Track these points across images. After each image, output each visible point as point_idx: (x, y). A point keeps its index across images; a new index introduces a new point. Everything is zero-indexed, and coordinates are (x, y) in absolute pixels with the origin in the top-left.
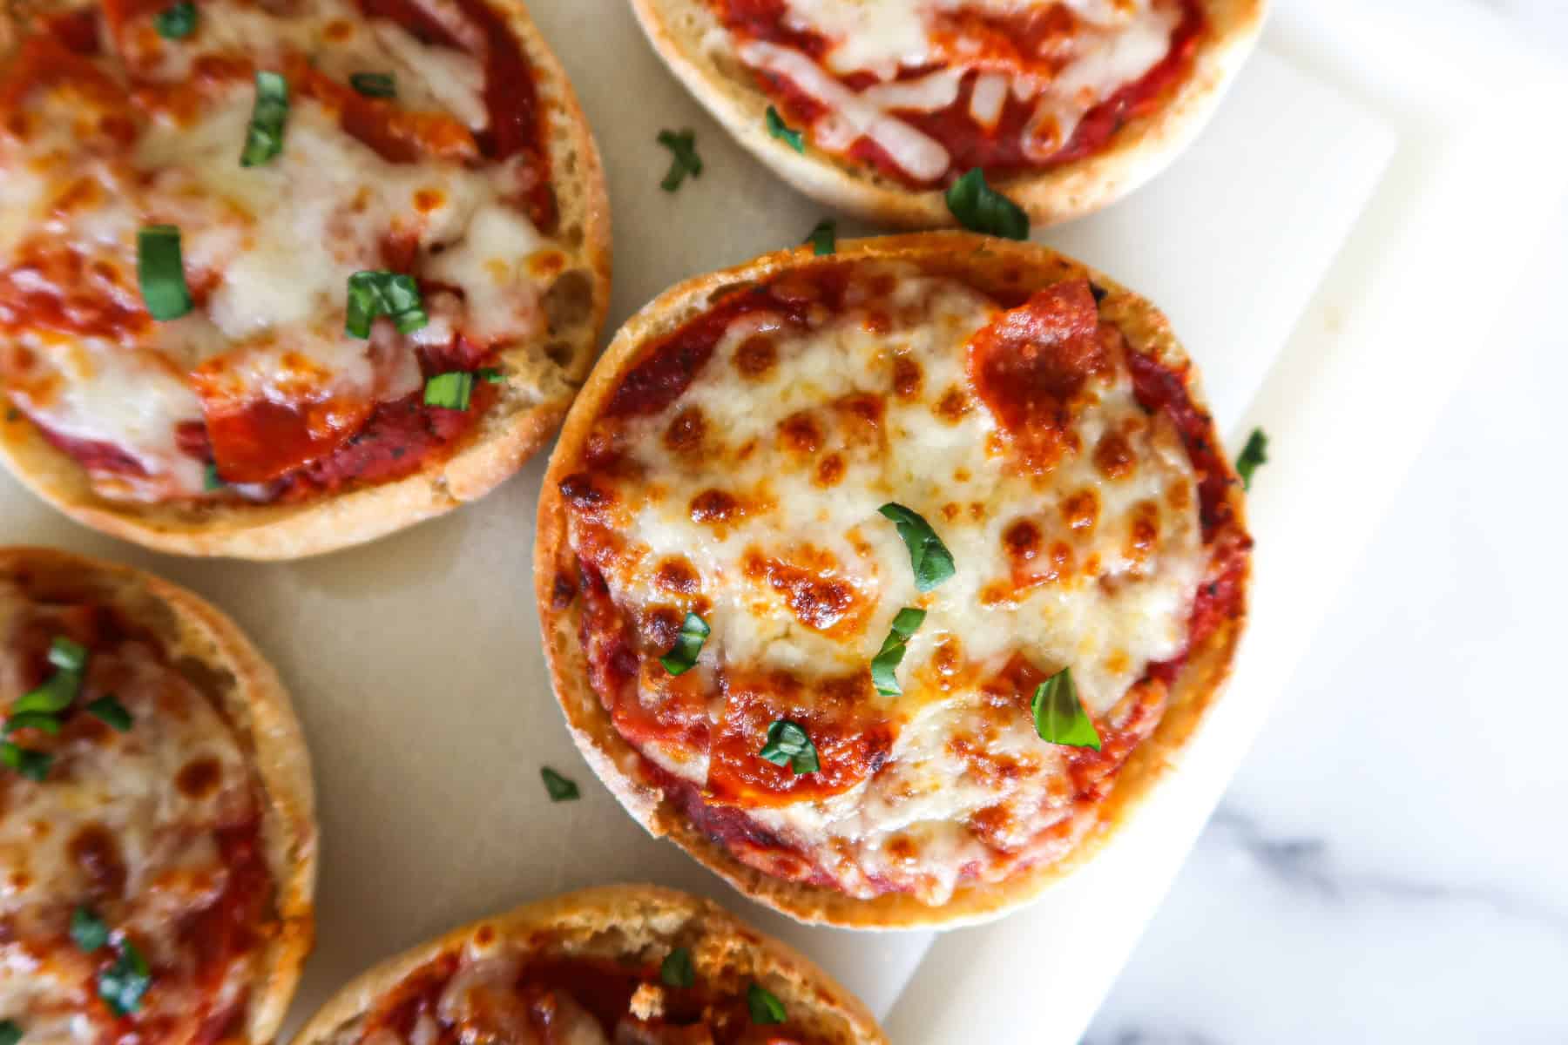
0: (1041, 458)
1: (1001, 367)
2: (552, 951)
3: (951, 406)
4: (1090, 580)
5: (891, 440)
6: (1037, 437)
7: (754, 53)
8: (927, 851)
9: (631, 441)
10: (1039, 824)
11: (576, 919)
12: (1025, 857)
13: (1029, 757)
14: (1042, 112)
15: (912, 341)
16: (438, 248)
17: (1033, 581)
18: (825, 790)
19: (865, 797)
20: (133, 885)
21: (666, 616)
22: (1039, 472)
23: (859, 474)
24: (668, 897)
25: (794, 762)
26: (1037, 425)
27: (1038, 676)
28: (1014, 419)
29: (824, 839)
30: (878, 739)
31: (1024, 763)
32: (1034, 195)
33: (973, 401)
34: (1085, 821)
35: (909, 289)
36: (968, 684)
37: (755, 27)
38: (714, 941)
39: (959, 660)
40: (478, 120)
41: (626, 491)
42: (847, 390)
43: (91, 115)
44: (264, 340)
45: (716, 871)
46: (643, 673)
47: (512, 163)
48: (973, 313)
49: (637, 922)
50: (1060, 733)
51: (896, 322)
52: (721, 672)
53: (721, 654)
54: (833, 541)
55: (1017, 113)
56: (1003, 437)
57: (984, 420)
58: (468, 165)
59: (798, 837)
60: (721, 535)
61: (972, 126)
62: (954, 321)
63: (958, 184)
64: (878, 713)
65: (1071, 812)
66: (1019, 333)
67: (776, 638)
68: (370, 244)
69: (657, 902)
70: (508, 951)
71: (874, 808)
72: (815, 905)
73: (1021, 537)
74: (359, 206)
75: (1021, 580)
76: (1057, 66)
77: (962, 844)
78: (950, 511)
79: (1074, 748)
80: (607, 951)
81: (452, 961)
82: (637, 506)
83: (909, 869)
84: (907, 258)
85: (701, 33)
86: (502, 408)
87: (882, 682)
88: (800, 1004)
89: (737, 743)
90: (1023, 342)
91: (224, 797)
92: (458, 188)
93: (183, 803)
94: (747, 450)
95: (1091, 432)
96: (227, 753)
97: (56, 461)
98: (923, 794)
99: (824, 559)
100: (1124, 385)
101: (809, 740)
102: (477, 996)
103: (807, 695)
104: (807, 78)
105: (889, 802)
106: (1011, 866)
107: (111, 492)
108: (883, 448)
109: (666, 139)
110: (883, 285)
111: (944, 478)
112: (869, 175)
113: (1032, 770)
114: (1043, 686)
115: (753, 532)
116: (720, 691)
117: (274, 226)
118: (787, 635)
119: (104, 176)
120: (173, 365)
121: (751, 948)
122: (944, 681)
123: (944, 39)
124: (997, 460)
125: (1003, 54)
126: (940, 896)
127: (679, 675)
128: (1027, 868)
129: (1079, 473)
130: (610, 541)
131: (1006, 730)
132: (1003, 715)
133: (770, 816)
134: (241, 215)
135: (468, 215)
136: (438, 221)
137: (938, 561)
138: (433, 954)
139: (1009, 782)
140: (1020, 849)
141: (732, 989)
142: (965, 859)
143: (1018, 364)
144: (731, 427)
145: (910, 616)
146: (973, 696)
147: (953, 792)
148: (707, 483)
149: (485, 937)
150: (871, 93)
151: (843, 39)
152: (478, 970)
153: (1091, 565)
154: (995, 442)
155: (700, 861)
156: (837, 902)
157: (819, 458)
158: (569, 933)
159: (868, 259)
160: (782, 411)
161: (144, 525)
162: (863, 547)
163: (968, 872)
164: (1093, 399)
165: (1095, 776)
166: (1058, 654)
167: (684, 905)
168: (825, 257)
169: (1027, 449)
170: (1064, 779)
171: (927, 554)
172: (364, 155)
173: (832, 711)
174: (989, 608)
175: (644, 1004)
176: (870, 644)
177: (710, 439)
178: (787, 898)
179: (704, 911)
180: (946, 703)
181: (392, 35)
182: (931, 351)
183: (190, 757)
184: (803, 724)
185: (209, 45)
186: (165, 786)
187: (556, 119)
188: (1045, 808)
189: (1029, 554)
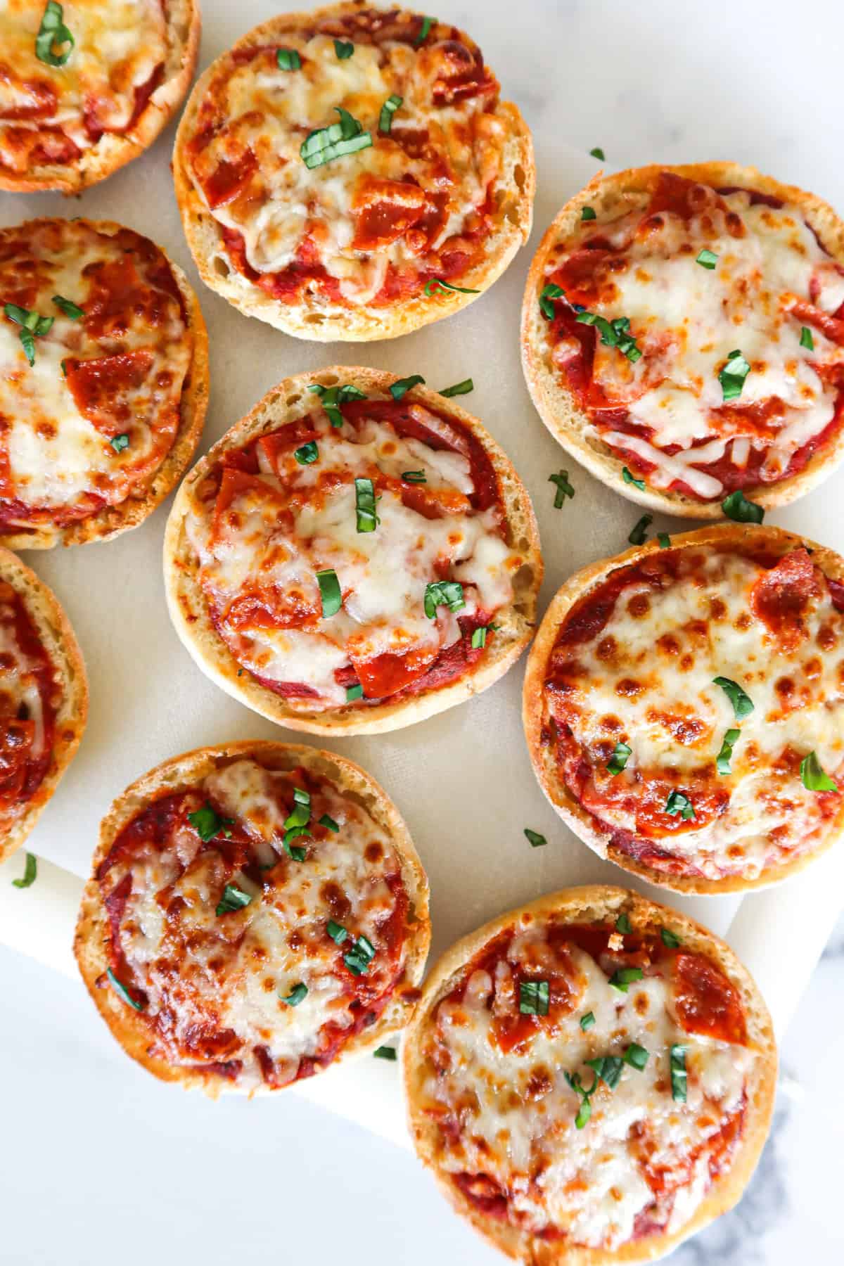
0: (791, 645)
1: (765, 599)
2: (559, 923)
3: (742, 622)
4: (821, 705)
5: (714, 644)
6: (788, 634)
7: (612, 438)
8: (748, 851)
9: (579, 657)
10: (805, 832)
11: (571, 905)
12: (797, 850)
13: (799, 799)
14: (771, 456)
15: (719, 590)
16: (459, 563)
17: (793, 709)
18: (696, 826)
19: (715, 827)
20: (355, 909)
21: (605, 746)
22: (789, 652)
23: (700, 663)
24: (615, 890)
25: (681, 813)
26: (788, 628)
27: (800, 758)
28: (776, 627)
29: (695, 852)
30: (722, 798)
31: (796, 802)
32: (768, 499)
33: (753, 619)
34: (827, 828)
35: (712, 562)
36: (764, 765)
37: (613, 426)
38: (642, 909)
39: (759, 753)
40: (469, 489)
41: (581, 683)
42: (688, 620)
43: (273, 511)
44: (380, 622)
45: (635, 873)
46: (595, 775)
47: (490, 511)
48: (748, 572)
49: (601, 904)
50: (815, 785)
51: (709, 581)
52: (636, 772)
53: (636, 763)
54: (693, 701)
55: (757, 458)
56: (770, 636)
57: (760, 628)
58: (469, 515)
59: (682, 852)
60: (634, 701)
61: (734, 468)
62: (738, 578)
63: (729, 500)
64: (720, 784)
65: (820, 824)
66: (773, 582)
67: (665, 751)
68: (429, 567)
69: (609, 892)
70: (538, 925)
71: (720, 832)
72: (689, 886)
73: (785, 687)
74: (420, 546)
75: (786, 709)
76: (776, 431)
77: (766, 847)
78: (748, 677)
79: (821, 791)
80: (585, 920)
81: (509, 933)
82: (587, 691)
83: (738, 862)
84: (709, 544)
85: (580, 428)
86: (498, 643)
87: (721, 769)
88: (687, 937)
89: (650, 808)
90: (776, 585)
91: (387, 861)
92: (467, 529)
93: (370, 865)
94: (641, 657)
95: (814, 627)
96: (383, 839)
97: (267, 694)
98: (744, 823)
99: (689, 710)
100: (827, 599)
101: (688, 802)
102: (528, 948)
103: (685, 779)
104: (644, 451)
105: (727, 829)
106: (792, 854)
107: (301, 709)
108: (711, 648)
109: (553, 478)
110: (698, 561)
111: (743, 660)
112: (679, 497)
113: (801, 805)
114: (803, 762)
115: (652, 699)
116: (637, 781)
117: (375, 561)
118: (670, 749)
119: (287, 544)
120: (330, 639)
121: (660, 911)
122: (752, 764)
123: (717, 425)
124: (769, 647)
125: (749, 429)
126: (755, 875)
127: (617, 775)
128: (797, 855)
129: (809, 649)
130: (575, 710)
131: (786, 787)
132: (783, 779)
133: (667, 843)
134: (360, 558)
135: (473, 544)
136: (459, 550)
137: (745, 704)
138: (498, 931)
139: (788, 812)
140: (796, 846)
141: (653, 933)
142: (768, 854)
143: (773, 596)
144: (631, 645)
145: (732, 733)
146: (768, 771)
147: (759, 820)
148: (622, 676)
149: (527, 918)
150: (679, 455)
151: (662, 429)
152: (526, 934)
153: (821, 697)
154: (766, 639)
155: (626, 869)
156: (701, 882)
157: (680, 658)
158: (566, 912)
159: (689, 546)
160: (658, 635)
161: (319, 724)
162: (707, 701)
163: (770, 861)
164: (813, 610)
165: (831, 805)
166: (809, 745)
167: (622, 893)
168: (666, 549)
169: (784, 641)
170: (817, 808)
171: (740, 702)
172: (417, 517)
173: (697, 785)
174: (772, 724)
175: (615, 943)
176: (713, 750)
177: (620, 651)
178: (675, 883)
179: (630, 895)
180: (752, 776)
181: (416, 446)
182: (729, 595)
183: (367, 842)
184: (683, 793)
185: (325, 466)
186: (360, 859)
187: (505, 481)
188: (807, 823)
189: (789, 695)
